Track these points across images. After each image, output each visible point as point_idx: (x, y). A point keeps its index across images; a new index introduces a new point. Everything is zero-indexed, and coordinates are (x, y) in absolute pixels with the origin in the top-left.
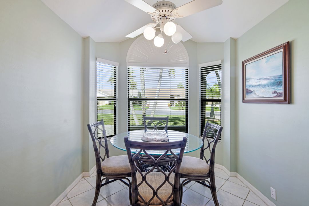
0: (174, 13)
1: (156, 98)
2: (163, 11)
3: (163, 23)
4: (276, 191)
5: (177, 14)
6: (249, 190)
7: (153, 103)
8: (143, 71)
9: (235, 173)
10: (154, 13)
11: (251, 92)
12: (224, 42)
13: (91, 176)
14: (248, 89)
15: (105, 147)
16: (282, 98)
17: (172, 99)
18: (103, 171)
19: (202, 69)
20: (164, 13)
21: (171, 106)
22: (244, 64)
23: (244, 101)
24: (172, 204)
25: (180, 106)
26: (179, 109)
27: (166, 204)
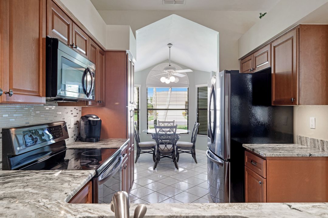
3: (169, 74)
19: (198, 88)
27: (170, 150)
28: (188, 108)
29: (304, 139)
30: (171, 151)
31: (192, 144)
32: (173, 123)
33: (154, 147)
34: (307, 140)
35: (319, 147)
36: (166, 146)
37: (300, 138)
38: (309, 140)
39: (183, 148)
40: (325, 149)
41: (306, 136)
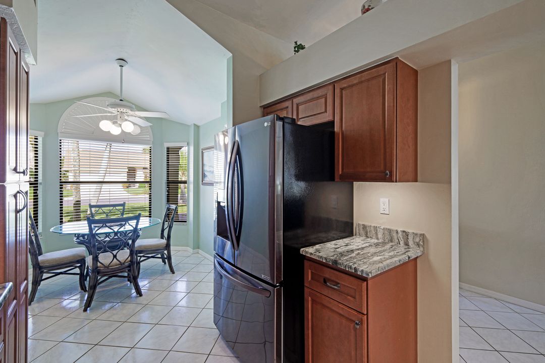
3: (121, 117)
7: (95, 188)
9: (198, 249)
11: (206, 176)
12: (189, 124)
18: (41, 265)
19: (168, 149)
22: (202, 151)
23: (202, 183)
27: (124, 264)
28: (150, 180)
29: (372, 229)
30: (127, 264)
31: (164, 241)
32: (122, 208)
33: (82, 261)
34: (377, 230)
35: (400, 240)
36: (115, 256)
37: (364, 227)
38: (382, 231)
39: (148, 252)
40: (410, 244)
41: (376, 225)
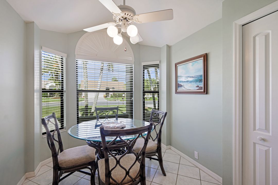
0: (135, 18)
1: (98, 90)
2: (125, 15)
3: (124, 24)
4: (198, 153)
5: (137, 20)
6: (180, 156)
8: (86, 63)
9: (170, 146)
10: (118, 14)
11: (181, 86)
12: (161, 47)
13: (37, 176)
14: (179, 84)
15: (58, 140)
16: (203, 90)
17: (107, 91)
18: (60, 166)
19: (144, 66)
20: (126, 16)
21: (106, 97)
22: (176, 65)
23: (176, 92)
24: (140, 179)
25: (115, 97)
26: (114, 100)
33: (92, 163)
